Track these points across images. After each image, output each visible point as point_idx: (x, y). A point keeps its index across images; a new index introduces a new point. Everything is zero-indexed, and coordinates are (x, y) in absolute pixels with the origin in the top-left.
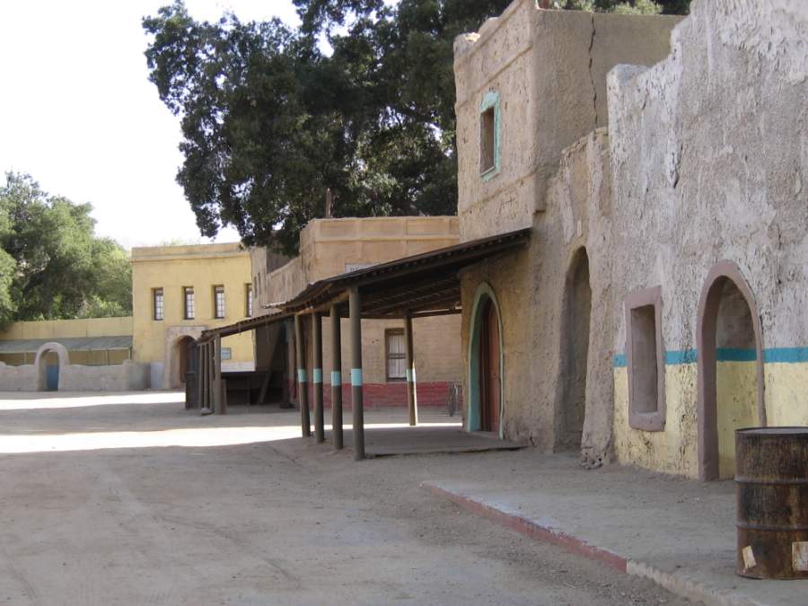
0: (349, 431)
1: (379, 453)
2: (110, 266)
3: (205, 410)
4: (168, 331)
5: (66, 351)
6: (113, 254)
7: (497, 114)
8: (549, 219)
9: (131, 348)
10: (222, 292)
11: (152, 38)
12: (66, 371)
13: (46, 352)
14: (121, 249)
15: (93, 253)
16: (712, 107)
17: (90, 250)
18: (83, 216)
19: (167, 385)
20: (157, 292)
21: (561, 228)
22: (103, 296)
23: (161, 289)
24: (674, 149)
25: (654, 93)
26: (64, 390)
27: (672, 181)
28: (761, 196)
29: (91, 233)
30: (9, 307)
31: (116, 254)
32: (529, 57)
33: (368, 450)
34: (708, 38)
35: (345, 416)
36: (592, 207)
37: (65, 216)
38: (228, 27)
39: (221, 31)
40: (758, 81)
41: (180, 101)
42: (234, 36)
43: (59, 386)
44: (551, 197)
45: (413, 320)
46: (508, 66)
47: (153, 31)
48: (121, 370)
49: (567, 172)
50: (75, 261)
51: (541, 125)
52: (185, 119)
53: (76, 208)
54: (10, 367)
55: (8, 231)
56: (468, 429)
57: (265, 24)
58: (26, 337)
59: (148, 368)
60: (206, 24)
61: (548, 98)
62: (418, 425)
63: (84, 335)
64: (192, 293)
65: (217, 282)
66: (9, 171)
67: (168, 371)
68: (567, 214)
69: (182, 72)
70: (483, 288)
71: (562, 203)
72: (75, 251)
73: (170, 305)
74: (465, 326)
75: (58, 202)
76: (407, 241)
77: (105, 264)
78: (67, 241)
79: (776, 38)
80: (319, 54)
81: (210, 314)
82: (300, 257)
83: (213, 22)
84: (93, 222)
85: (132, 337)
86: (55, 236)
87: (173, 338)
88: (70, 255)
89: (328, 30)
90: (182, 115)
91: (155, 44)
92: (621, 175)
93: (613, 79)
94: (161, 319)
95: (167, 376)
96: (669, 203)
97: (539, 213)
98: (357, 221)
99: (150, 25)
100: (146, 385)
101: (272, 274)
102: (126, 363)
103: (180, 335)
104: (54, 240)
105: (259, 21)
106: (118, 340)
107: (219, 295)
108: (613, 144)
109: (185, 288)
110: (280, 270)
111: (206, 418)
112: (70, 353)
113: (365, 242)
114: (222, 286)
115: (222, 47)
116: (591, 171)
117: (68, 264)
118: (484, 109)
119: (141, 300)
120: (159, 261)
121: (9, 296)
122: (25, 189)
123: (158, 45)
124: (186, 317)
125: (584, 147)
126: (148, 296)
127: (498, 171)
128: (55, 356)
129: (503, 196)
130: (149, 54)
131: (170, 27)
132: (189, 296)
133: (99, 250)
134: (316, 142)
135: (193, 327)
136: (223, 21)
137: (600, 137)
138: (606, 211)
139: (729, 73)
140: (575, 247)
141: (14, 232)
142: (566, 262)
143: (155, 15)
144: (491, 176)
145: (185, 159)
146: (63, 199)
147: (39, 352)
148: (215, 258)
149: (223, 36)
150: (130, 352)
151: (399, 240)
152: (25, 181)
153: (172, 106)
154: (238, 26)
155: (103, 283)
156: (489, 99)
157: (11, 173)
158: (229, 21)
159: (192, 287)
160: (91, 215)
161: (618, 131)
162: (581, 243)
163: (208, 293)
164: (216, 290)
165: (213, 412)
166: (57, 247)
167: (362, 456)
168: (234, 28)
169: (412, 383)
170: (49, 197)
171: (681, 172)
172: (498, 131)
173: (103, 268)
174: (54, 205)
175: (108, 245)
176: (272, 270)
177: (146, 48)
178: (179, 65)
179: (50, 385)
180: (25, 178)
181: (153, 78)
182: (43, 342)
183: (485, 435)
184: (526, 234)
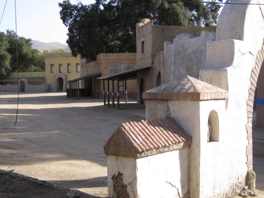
0: (116, 104)
1: (122, 108)
2: (37, 57)
3: (74, 98)
4: (55, 76)
5: (27, 81)
6: (38, 54)
7: (145, 43)
8: (154, 65)
9: (45, 80)
10: (70, 65)
11: (61, 8)
12: (27, 86)
13: (21, 81)
14: (40, 52)
15: (32, 53)
16: (179, 54)
17: (31, 52)
18: (29, 42)
19: (55, 90)
20: (52, 65)
21: (156, 67)
22: (35, 65)
23: (53, 64)
24: (174, 59)
25: (171, 48)
26: (26, 92)
27: (173, 64)
28: (185, 69)
29: (31, 47)
30: (10, 69)
31: (39, 54)
32: (151, 34)
33: (120, 108)
34: (179, 42)
35: (110, 100)
36: (162, 65)
37: (24, 43)
38: (80, 6)
39: (78, 6)
40: (185, 52)
41: (68, 23)
42: (81, 8)
43: (25, 91)
44: (154, 61)
45: (127, 80)
46: (147, 34)
47: (61, 6)
48: (43, 86)
49: (157, 57)
50: (27, 56)
51: (153, 47)
52: (69, 28)
53: (27, 40)
54: (11, 85)
55: (8, 47)
56: (138, 104)
57: (89, 6)
58: (14, 77)
59: (50, 86)
60: (74, 5)
61: (154, 41)
62: (128, 102)
63: (31, 77)
64: (62, 66)
65: (69, 63)
66: (7, 30)
67: (55, 87)
68: (157, 65)
69: (68, 17)
70: (141, 76)
71: (156, 63)
72: (27, 53)
73: (56, 69)
74: (138, 83)
75: (22, 38)
76: (123, 59)
77: (36, 57)
78: (25, 50)
79: (187, 45)
80: (100, 9)
81: (67, 71)
82: (96, 61)
83: (76, 4)
84: (31, 44)
85: (45, 77)
86: (21, 49)
87: (56, 78)
88: (26, 54)
89: (102, 3)
90: (68, 27)
91: (62, 10)
92: (166, 61)
93: (165, 44)
94: (53, 73)
95: (55, 88)
96: (173, 68)
97: (152, 64)
98: (111, 54)
99: (60, 5)
100: (49, 91)
101: (88, 64)
102: (44, 85)
103: (58, 77)
104: (22, 50)
105: (88, 5)
106: (41, 78)
107: (69, 66)
108: (165, 55)
109: (60, 64)
110: (90, 63)
111: (75, 100)
112: (28, 81)
113: (113, 59)
114: (70, 64)
115: (78, 11)
116: (161, 58)
117: (26, 56)
118: (142, 41)
119: (48, 67)
120: (53, 57)
121: (10, 66)
122: (12, 35)
123: (63, 10)
124: (60, 72)
125: (160, 53)
126: (50, 66)
127: (145, 54)
128: (24, 82)
129: (146, 59)
130: (60, 12)
131: (66, 6)
132: (61, 67)
133: (34, 52)
134: (101, 35)
135: (62, 75)
136: (78, 4)
137: (163, 52)
138: (164, 66)
139: (181, 49)
140: (159, 71)
141: (10, 47)
142: (157, 74)
143: (62, 2)
144: (143, 54)
145: (68, 37)
146: (23, 38)
147: (19, 81)
148: (68, 56)
149: (79, 8)
150: (45, 82)
151: (121, 59)
152: (12, 33)
153: (66, 25)
154: (82, 5)
155: (36, 62)
156: (143, 39)
157: (8, 30)
158: (80, 4)
159: (62, 64)
160: (31, 42)
161: (166, 53)
162: (160, 71)
163: (66, 66)
164: (68, 65)
165: (77, 99)
166: (22, 52)
167: (119, 109)
168: (81, 6)
169: (126, 94)
170: (19, 37)
171: (175, 63)
172: (145, 46)
173: (35, 57)
174: (21, 40)
175: (36, 51)
176: (88, 63)
177: (60, 11)
178: (68, 15)
179: (22, 90)
180: (12, 32)
181: (61, 18)
182: (20, 78)
183: (142, 105)
184: (150, 68)
